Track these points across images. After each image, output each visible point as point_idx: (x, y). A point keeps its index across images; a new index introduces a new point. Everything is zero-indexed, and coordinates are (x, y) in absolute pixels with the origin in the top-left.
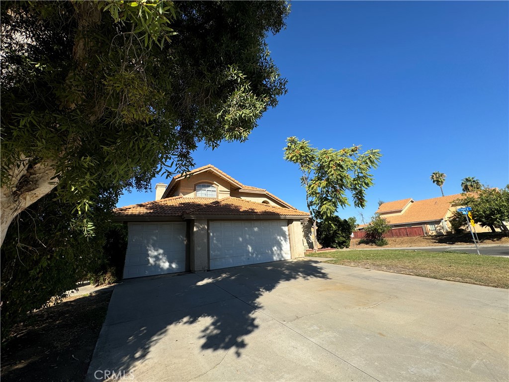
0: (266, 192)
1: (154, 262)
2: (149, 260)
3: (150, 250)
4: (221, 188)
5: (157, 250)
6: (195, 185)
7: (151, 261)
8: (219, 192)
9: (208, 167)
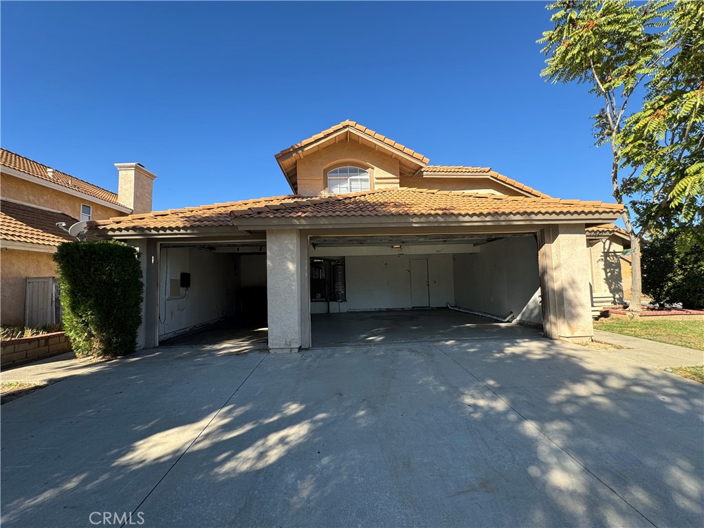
0: (492, 173)
4: (378, 172)
6: (326, 172)
8: (376, 181)
9: (344, 127)
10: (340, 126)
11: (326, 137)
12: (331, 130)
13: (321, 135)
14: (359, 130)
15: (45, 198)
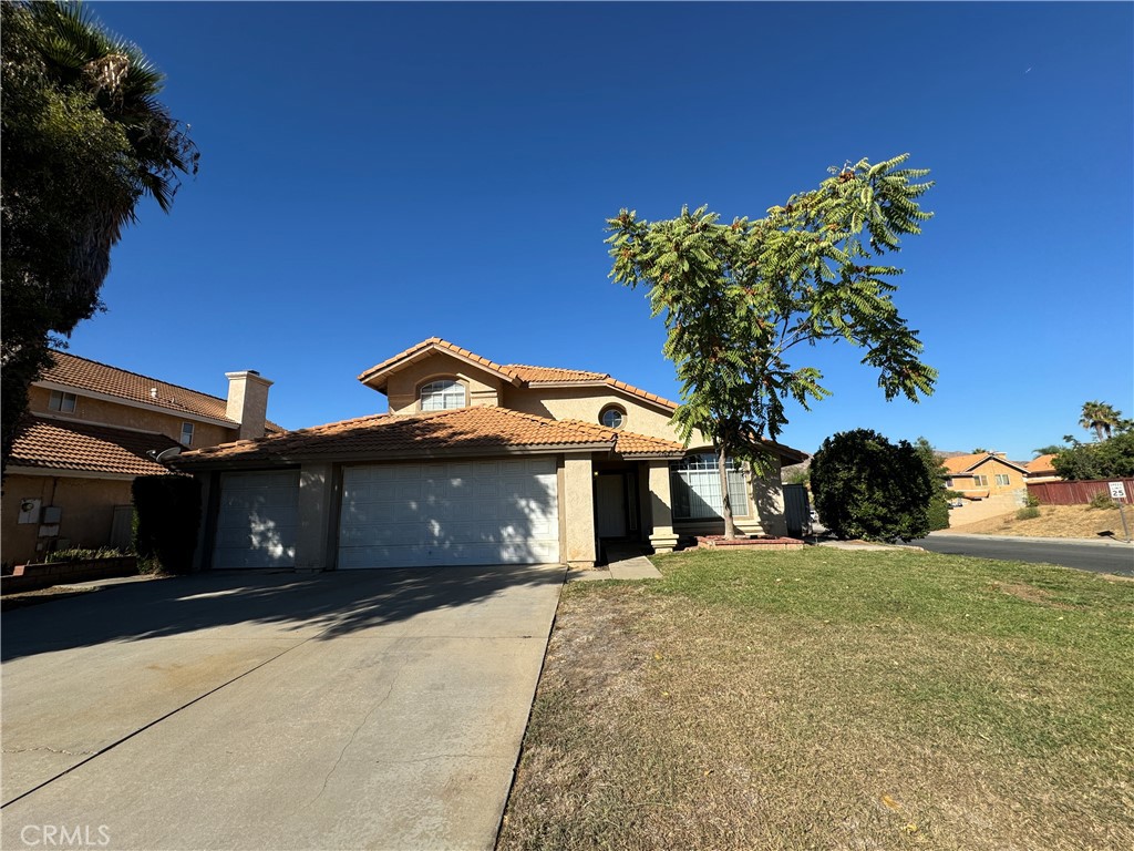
1: (260, 543)
2: (251, 539)
3: (254, 522)
4: (476, 385)
5: (265, 523)
6: (419, 388)
7: (255, 540)
8: (472, 395)
9: (428, 345)
10: (424, 344)
11: (408, 356)
12: (415, 349)
13: (405, 354)
14: (444, 346)
15: (146, 420)
